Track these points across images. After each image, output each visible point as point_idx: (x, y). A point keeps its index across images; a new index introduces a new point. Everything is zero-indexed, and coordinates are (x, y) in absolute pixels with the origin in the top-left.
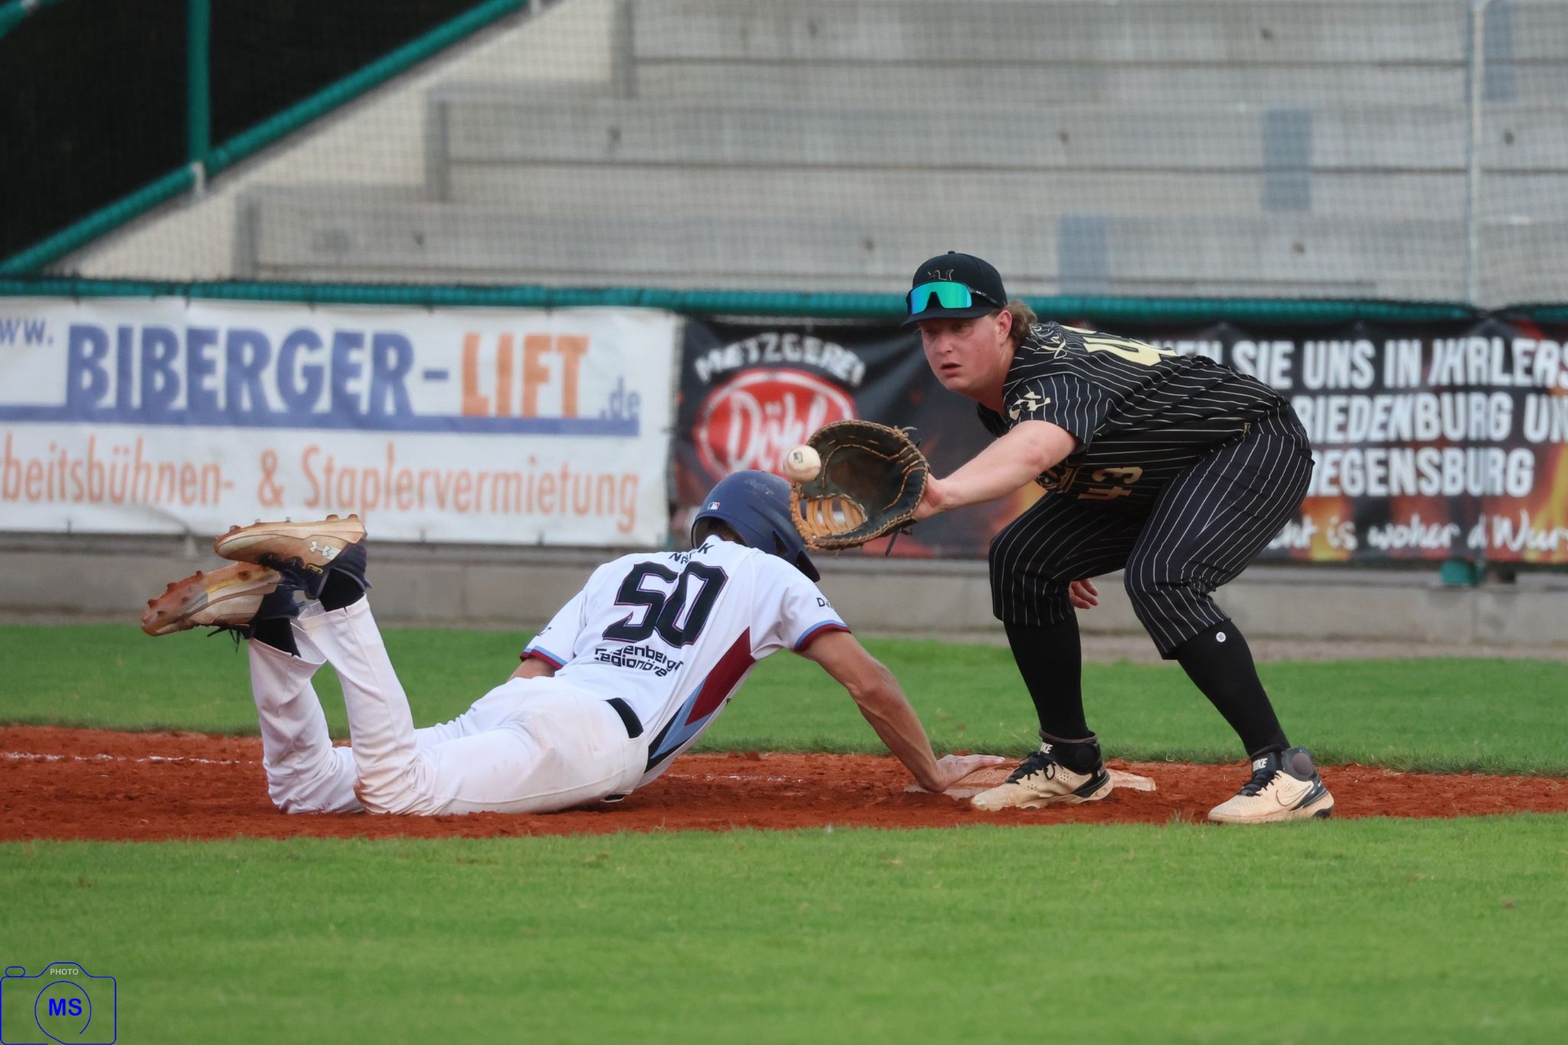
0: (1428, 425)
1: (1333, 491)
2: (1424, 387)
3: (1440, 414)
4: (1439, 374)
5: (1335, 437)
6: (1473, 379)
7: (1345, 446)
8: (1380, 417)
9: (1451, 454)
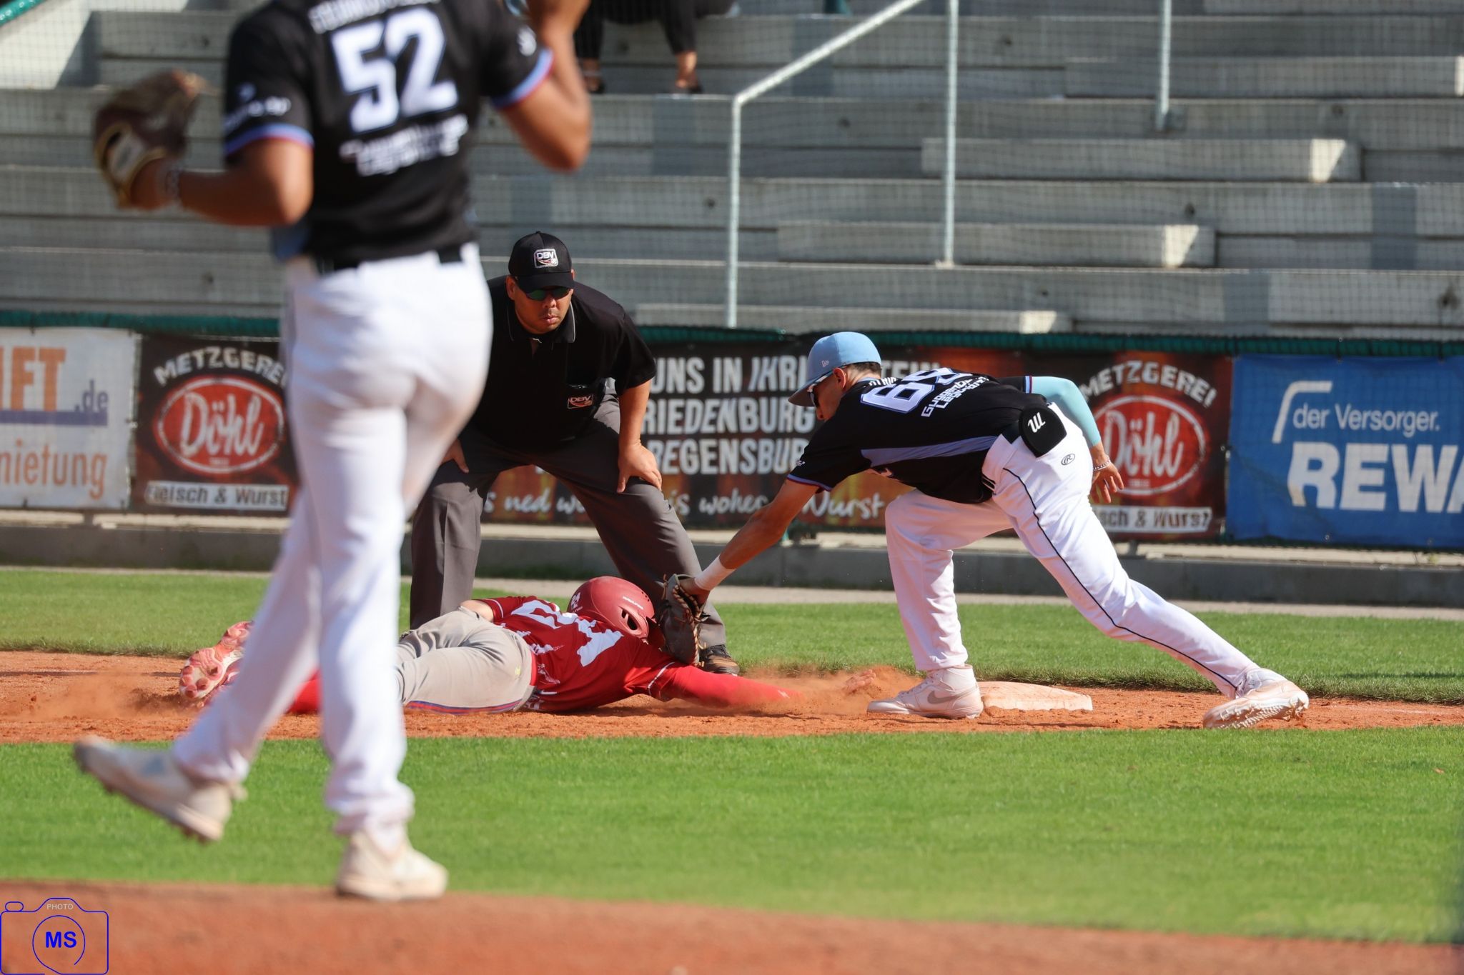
2: (745, 392)
4: (757, 383)
8: (710, 415)
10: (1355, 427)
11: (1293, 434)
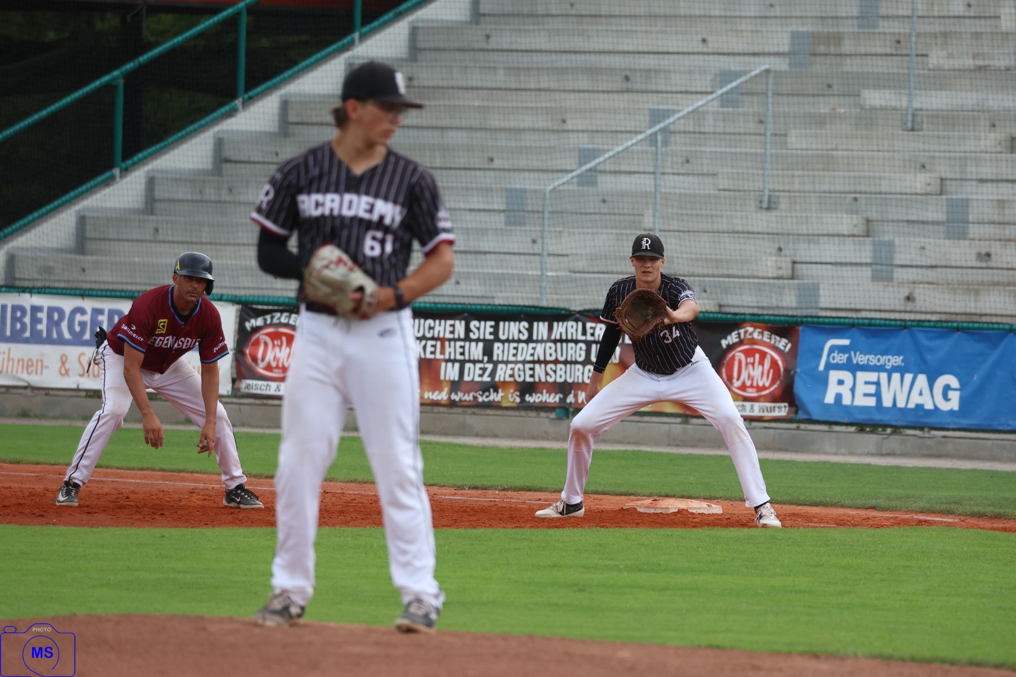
0: (551, 355)
1: (512, 379)
2: (549, 340)
3: (556, 351)
5: (511, 358)
6: (569, 337)
7: (516, 362)
9: (559, 366)
10: (861, 363)
11: (830, 366)
